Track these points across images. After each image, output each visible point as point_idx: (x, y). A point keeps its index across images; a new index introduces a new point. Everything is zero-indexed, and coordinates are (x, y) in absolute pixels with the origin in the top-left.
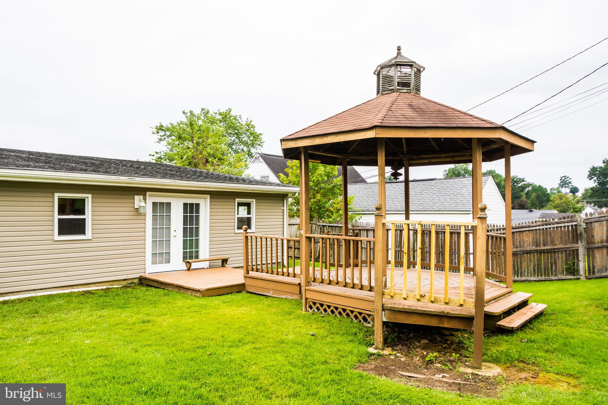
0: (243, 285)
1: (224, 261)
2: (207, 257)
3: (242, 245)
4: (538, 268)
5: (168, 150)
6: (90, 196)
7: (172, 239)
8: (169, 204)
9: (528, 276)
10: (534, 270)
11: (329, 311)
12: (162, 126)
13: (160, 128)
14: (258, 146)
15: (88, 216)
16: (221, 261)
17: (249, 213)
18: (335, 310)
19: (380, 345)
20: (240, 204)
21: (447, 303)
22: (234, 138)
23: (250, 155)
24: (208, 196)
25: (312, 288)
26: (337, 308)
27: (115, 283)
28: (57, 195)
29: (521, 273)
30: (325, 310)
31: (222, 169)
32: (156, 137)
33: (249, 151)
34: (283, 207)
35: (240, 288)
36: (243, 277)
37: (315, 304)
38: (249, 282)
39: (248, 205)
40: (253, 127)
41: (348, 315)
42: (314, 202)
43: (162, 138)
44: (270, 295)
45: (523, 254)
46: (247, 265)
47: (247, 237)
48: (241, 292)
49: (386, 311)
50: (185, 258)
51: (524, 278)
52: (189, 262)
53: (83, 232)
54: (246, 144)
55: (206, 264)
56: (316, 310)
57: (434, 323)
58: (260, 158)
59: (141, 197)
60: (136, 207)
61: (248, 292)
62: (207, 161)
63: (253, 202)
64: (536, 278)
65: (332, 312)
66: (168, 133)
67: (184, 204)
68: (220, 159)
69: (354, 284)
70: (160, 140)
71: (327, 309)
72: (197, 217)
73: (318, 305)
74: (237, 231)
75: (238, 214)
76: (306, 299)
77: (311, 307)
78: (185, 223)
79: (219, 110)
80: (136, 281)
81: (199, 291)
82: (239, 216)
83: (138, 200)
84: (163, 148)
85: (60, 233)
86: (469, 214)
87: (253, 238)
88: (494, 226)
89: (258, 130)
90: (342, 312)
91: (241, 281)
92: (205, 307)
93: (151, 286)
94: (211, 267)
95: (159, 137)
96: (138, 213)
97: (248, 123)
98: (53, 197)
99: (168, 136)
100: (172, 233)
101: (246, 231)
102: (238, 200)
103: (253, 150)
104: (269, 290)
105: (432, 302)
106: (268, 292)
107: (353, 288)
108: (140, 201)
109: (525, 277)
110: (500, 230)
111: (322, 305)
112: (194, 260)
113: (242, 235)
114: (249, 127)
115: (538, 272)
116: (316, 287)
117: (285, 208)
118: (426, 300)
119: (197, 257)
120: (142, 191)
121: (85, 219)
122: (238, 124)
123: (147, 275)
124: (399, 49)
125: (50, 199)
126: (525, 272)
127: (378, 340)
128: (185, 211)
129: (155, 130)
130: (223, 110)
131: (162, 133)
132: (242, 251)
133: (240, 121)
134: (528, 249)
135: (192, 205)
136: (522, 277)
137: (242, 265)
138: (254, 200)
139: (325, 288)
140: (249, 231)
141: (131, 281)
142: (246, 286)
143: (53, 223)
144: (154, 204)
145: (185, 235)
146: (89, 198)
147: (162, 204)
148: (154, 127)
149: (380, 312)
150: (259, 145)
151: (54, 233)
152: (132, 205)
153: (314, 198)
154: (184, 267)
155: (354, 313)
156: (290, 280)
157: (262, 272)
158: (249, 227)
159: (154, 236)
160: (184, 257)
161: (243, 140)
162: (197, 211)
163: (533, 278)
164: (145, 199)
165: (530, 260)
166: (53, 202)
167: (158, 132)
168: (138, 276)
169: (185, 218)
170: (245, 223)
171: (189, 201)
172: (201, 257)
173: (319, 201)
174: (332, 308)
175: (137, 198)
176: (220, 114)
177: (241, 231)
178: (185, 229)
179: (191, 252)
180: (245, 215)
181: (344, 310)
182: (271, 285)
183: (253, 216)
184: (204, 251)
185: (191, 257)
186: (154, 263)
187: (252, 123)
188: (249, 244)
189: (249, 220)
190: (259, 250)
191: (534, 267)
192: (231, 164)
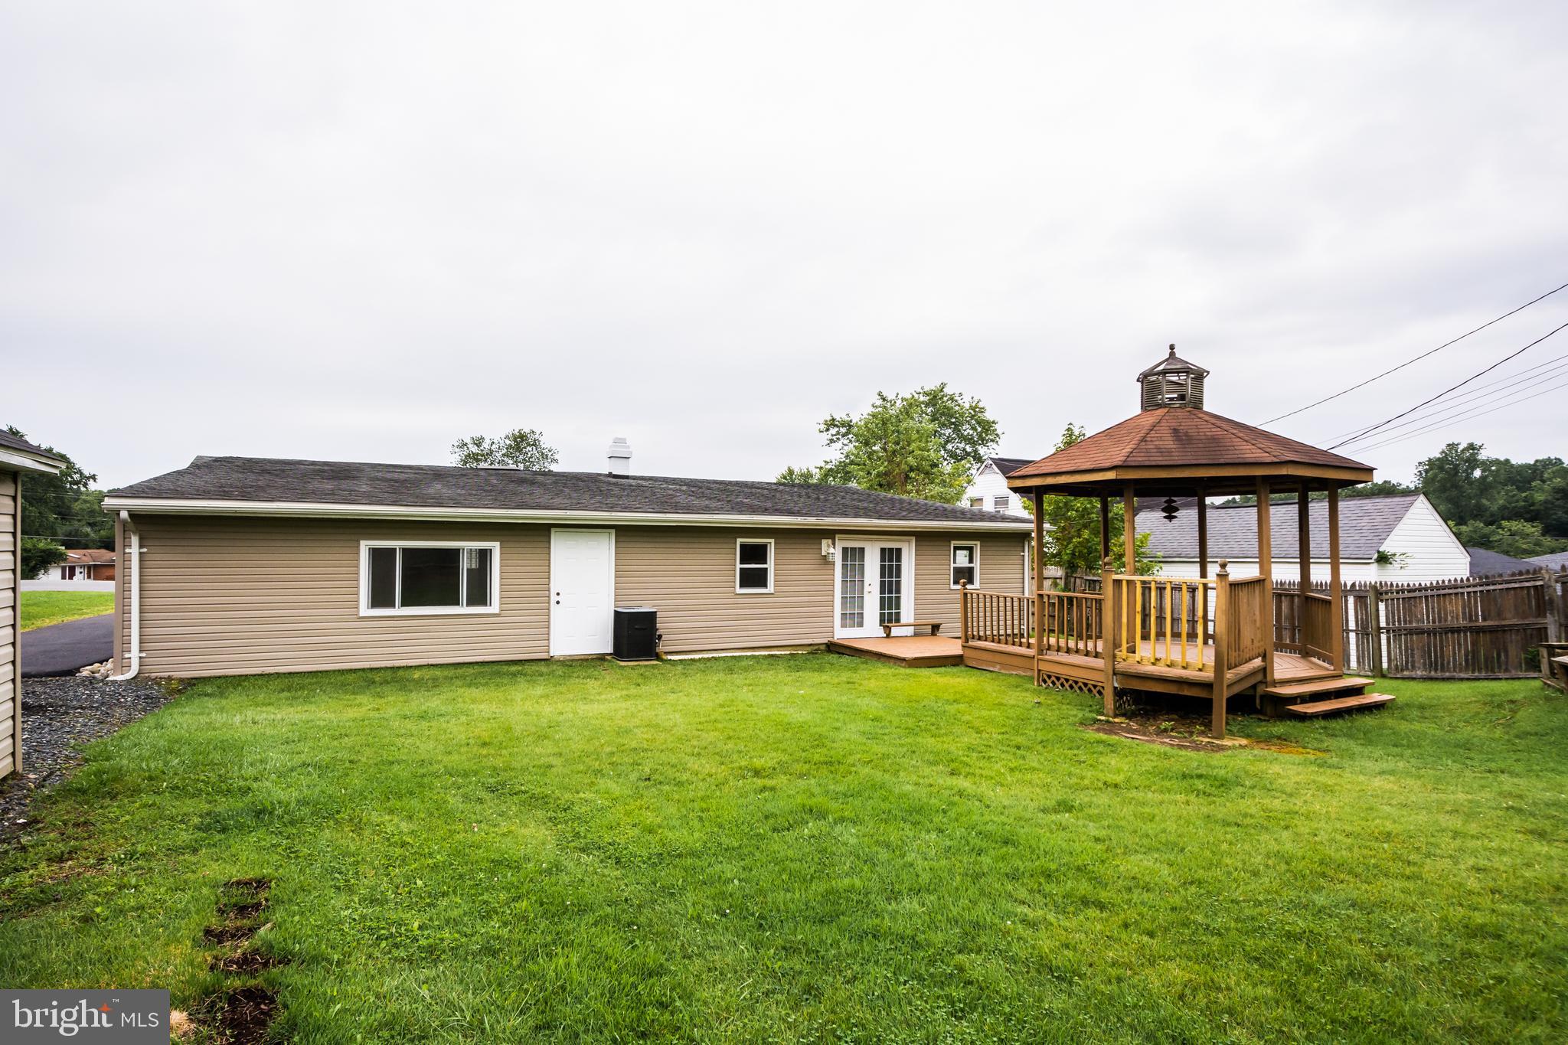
0: (961, 657)
1: (935, 628)
2: (912, 621)
3: (959, 606)
4: (1473, 657)
5: (842, 456)
6: (772, 541)
7: (866, 595)
8: (862, 550)
9: (1455, 671)
10: (1467, 661)
11: (1067, 685)
12: (833, 420)
13: (831, 423)
14: (991, 443)
15: (771, 565)
16: (930, 627)
17: (971, 561)
18: (1074, 685)
19: (1111, 713)
20: (956, 548)
21: (1184, 668)
22: (950, 431)
23: (979, 459)
24: (914, 538)
25: (1046, 657)
26: (1076, 682)
27: (798, 648)
28: (739, 541)
29: (1442, 664)
30: (1062, 685)
31: (930, 490)
32: (826, 437)
33: (976, 451)
34: (1023, 552)
35: (955, 661)
36: (960, 647)
37: (1049, 677)
38: (969, 653)
39: (970, 549)
40: (982, 410)
41: (1090, 690)
42: (1079, 543)
43: (834, 438)
44: (996, 670)
45: (1446, 633)
46: (966, 631)
47: (965, 594)
48: (958, 665)
49: (1118, 676)
50: (882, 621)
51: (1447, 674)
52: (888, 627)
53: (764, 585)
54: (969, 440)
55: (910, 631)
56: (1051, 685)
57: (1172, 689)
58: (994, 466)
59: (830, 541)
60: (824, 553)
61: (967, 666)
62: (907, 477)
63: (977, 546)
64: (1469, 675)
65: (1071, 687)
66: (843, 430)
67: (882, 549)
68: (927, 473)
69: (1087, 651)
70: (832, 441)
71: (1065, 683)
72: (899, 568)
73: (1053, 678)
74: (953, 587)
75: (955, 562)
76: (1039, 671)
77: (1045, 681)
78: (882, 575)
79: (922, 388)
80: (823, 647)
81: (904, 660)
82: (955, 565)
83: (826, 547)
84: (835, 454)
85: (742, 586)
86: (1369, 563)
87: (981, 596)
88: (1392, 584)
89: (989, 416)
90: (1083, 686)
91: (960, 652)
92: (914, 676)
93: (843, 654)
94: (916, 635)
95: (830, 437)
96: (826, 562)
97: (974, 405)
98: (735, 543)
99: (843, 436)
100: (867, 588)
101: (964, 586)
102: (953, 543)
103: (982, 450)
104: (994, 663)
105: (1168, 666)
106: (994, 667)
107: (1086, 655)
108: (828, 546)
109: (1450, 672)
110: (1403, 592)
111: (1058, 679)
112: (894, 624)
113: (958, 592)
114: (975, 411)
115: (1473, 664)
116: (1052, 656)
117: (1026, 554)
118: (1162, 663)
119: (898, 620)
120: (831, 534)
121: (766, 569)
122: (957, 408)
123: (835, 640)
124: (1172, 347)
125: (732, 546)
126: (1449, 662)
127: (1109, 706)
128: (883, 559)
129: (823, 427)
130: (931, 385)
131: (834, 431)
132: (959, 615)
133: (960, 402)
134: (1455, 624)
135: (891, 550)
136: (1445, 672)
137: (959, 634)
138: (978, 543)
139: (1063, 657)
140: (968, 587)
141: (816, 647)
142: (965, 659)
143: (735, 574)
144: (845, 550)
145: (882, 591)
146: (771, 543)
147: (853, 549)
148: (822, 421)
149: (1111, 677)
150: (993, 441)
151: (735, 585)
152: (818, 551)
153: (1079, 536)
154: (881, 633)
155: (1098, 688)
156: (1023, 650)
157: (986, 640)
158: (971, 581)
159: (844, 591)
160: (880, 620)
161: (965, 433)
162: (899, 559)
163: (1462, 675)
164: (834, 544)
165: (1459, 644)
166: (735, 549)
167: (828, 430)
168: (825, 641)
169: (883, 567)
170: (965, 575)
171: (888, 545)
172: (903, 620)
173: (1088, 541)
174: (1070, 682)
175: (824, 542)
176: (926, 394)
177: (958, 587)
178: (882, 583)
179: (890, 614)
180: (966, 564)
181: (1086, 685)
182: (998, 658)
183: (977, 565)
184: (907, 612)
185: (890, 621)
186: (843, 626)
187: (981, 405)
188: (969, 605)
189: (970, 571)
190: (982, 614)
191: (1466, 655)
192: (945, 481)
